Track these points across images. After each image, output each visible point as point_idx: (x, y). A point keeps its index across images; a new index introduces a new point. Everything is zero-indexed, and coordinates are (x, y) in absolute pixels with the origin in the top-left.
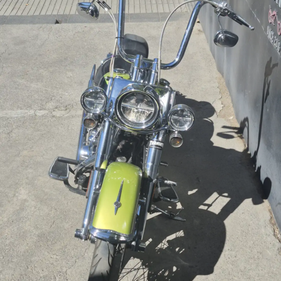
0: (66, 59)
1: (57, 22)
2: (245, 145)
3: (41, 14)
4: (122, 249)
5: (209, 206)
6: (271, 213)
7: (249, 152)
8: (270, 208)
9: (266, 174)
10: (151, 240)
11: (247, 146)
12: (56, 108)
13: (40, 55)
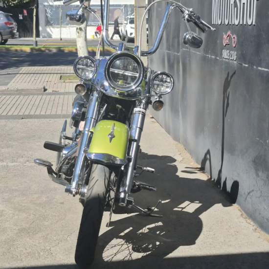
0: (34, 136)
1: (23, 118)
2: (208, 177)
3: (8, 114)
4: (111, 199)
5: (183, 208)
6: (241, 212)
7: (213, 180)
8: (239, 208)
9: (233, 179)
10: (131, 228)
11: (210, 177)
12: (28, 161)
13: (9, 135)
